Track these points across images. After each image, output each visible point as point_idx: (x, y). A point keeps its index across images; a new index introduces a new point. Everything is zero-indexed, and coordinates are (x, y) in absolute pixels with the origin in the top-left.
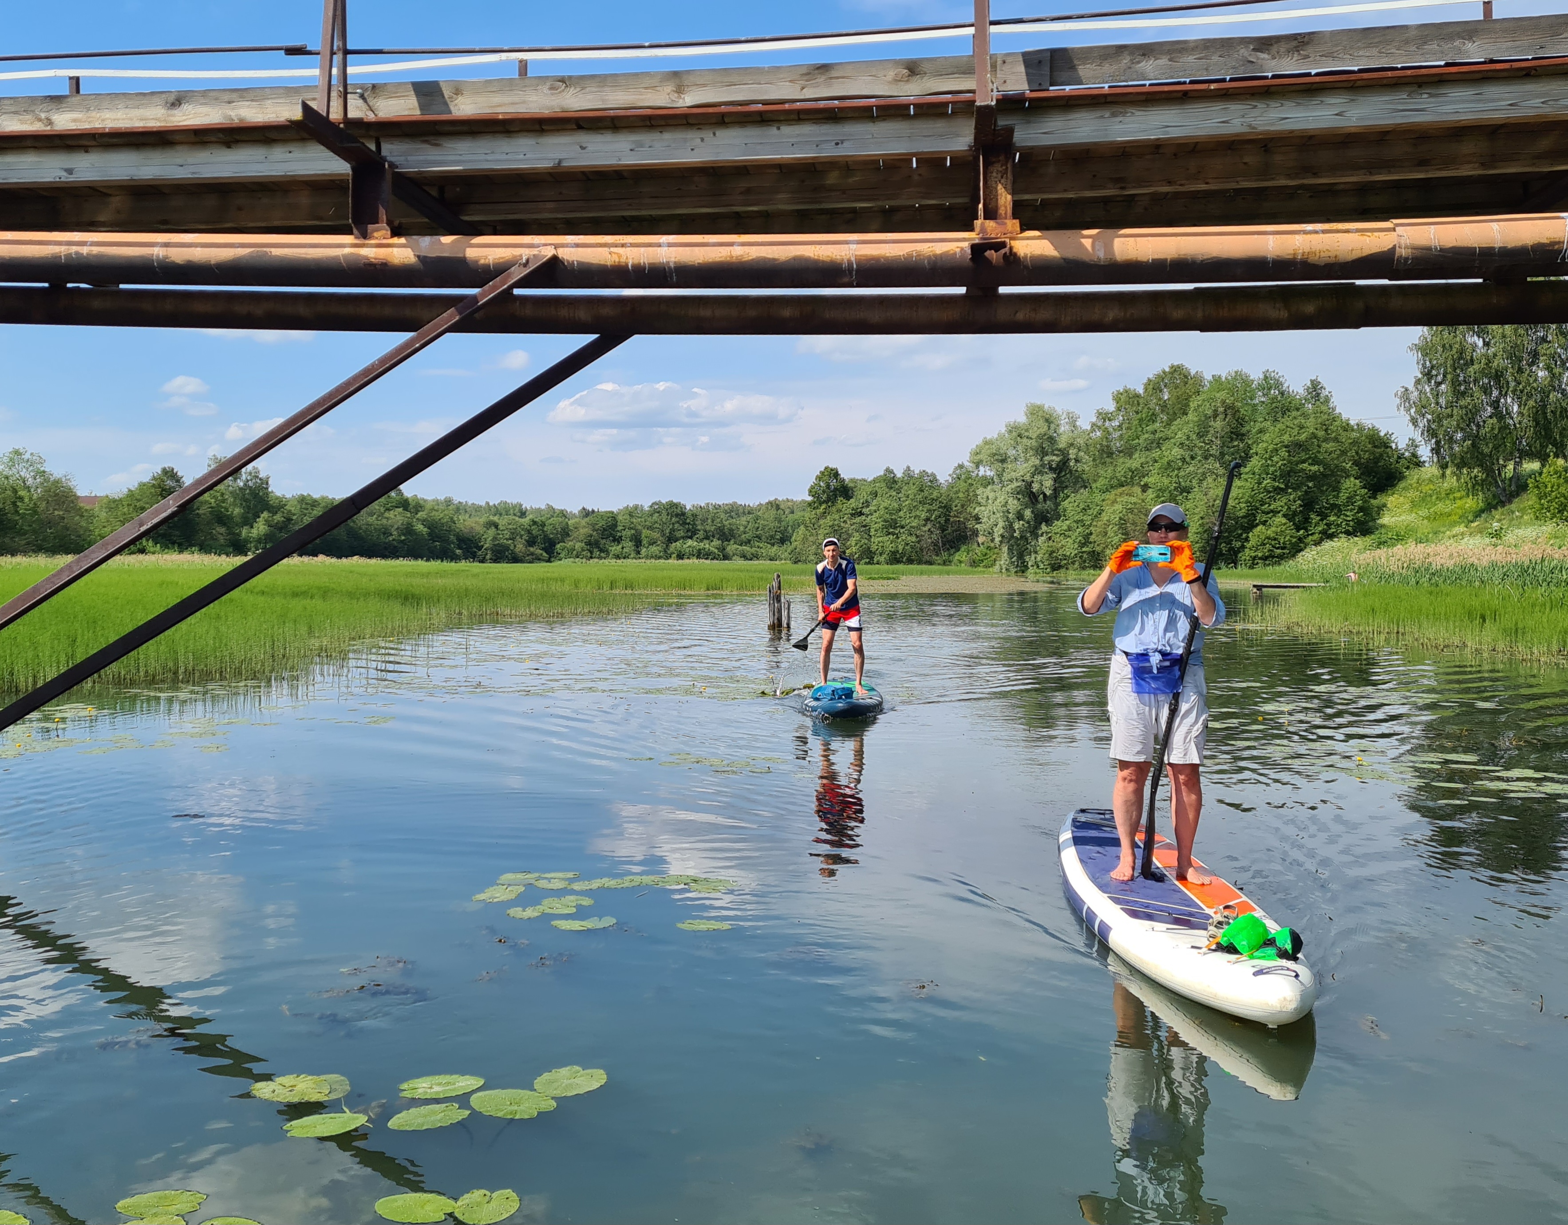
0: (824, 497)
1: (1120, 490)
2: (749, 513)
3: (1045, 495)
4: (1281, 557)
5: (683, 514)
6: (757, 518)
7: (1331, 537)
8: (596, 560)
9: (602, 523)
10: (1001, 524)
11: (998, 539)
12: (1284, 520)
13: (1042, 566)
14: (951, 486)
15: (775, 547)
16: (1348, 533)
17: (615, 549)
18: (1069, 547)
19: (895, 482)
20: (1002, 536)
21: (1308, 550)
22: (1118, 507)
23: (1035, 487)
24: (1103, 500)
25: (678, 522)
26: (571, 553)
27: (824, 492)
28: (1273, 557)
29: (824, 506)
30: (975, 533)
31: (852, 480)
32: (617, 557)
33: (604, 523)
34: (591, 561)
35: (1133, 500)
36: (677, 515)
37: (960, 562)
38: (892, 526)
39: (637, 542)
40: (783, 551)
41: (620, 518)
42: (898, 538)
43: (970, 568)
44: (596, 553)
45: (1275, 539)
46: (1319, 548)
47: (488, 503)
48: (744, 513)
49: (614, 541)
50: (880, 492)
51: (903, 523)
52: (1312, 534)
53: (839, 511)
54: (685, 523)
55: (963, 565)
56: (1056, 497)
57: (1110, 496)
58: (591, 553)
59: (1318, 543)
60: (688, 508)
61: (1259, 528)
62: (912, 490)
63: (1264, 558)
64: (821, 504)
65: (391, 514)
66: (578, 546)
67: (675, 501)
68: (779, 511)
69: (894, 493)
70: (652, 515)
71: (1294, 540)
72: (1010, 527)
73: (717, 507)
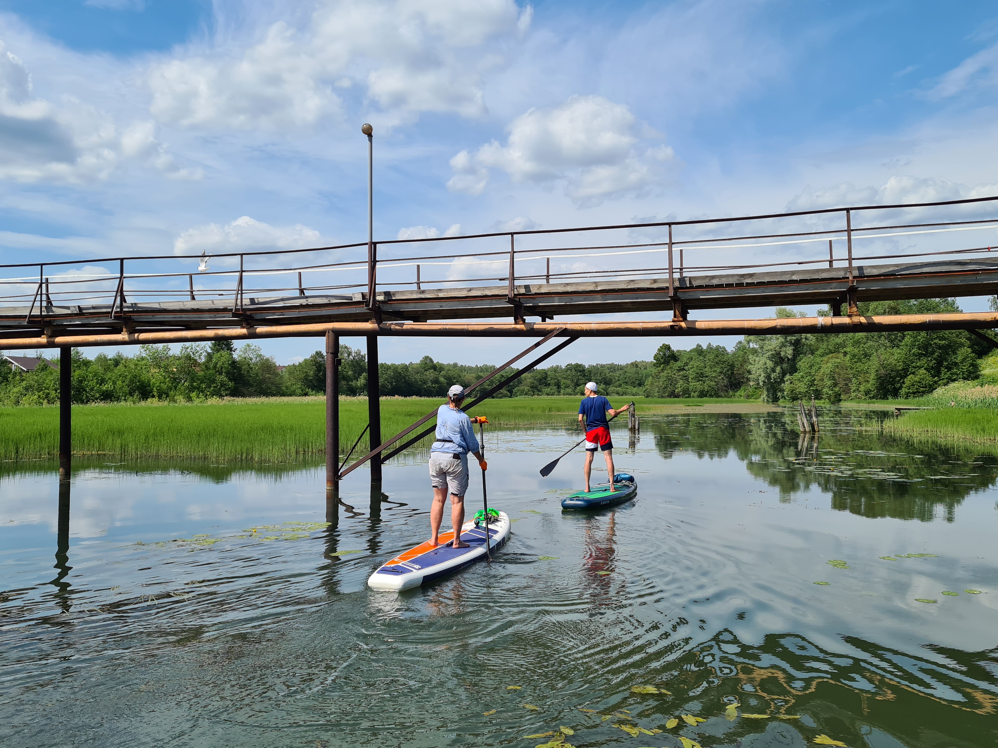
0: (662, 360)
1: (830, 355)
2: (621, 369)
3: (788, 358)
4: (924, 393)
5: (584, 370)
6: (626, 372)
7: (954, 380)
8: (536, 396)
9: (539, 376)
10: (763, 375)
11: (761, 384)
12: (925, 372)
13: (787, 398)
14: (734, 354)
15: (636, 388)
16: (964, 379)
17: (548, 390)
18: (802, 387)
19: (702, 352)
20: (764, 382)
21: (940, 388)
22: (829, 365)
23: (782, 354)
24: (822, 361)
25: (581, 375)
26: (523, 393)
27: (662, 358)
28: (919, 392)
29: (662, 366)
30: (748, 380)
31: (678, 351)
32: (548, 394)
33: (540, 376)
34: (534, 397)
35: (838, 360)
36: (580, 371)
37: (741, 396)
38: (700, 376)
39: (558, 386)
40: (641, 390)
41: (549, 373)
42: (704, 383)
43: (746, 400)
44: (536, 392)
45: (920, 383)
46: (946, 387)
47: (477, 365)
48: (618, 369)
49: (546, 385)
50: (694, 358)
51: (707, 375)
52: (942, 379)
53: (671, 368)
54: (584, 376)
55: (742, 398)
56: (794, 360)
57: (825, 358)
58: (534, 392)
59: (945, 385)
60: (586, 367)
61: (910, 376)
62: (712, 357)
63: (914, 393)
64: (661, 364)
65: (427, 373)
66: (526, 389)
67: (579, 363)
68: (638, 369)
69: (702, 358)
70: (567, 371)
71: (931, 383)
72: (768, 377)
73: (603, 366)
